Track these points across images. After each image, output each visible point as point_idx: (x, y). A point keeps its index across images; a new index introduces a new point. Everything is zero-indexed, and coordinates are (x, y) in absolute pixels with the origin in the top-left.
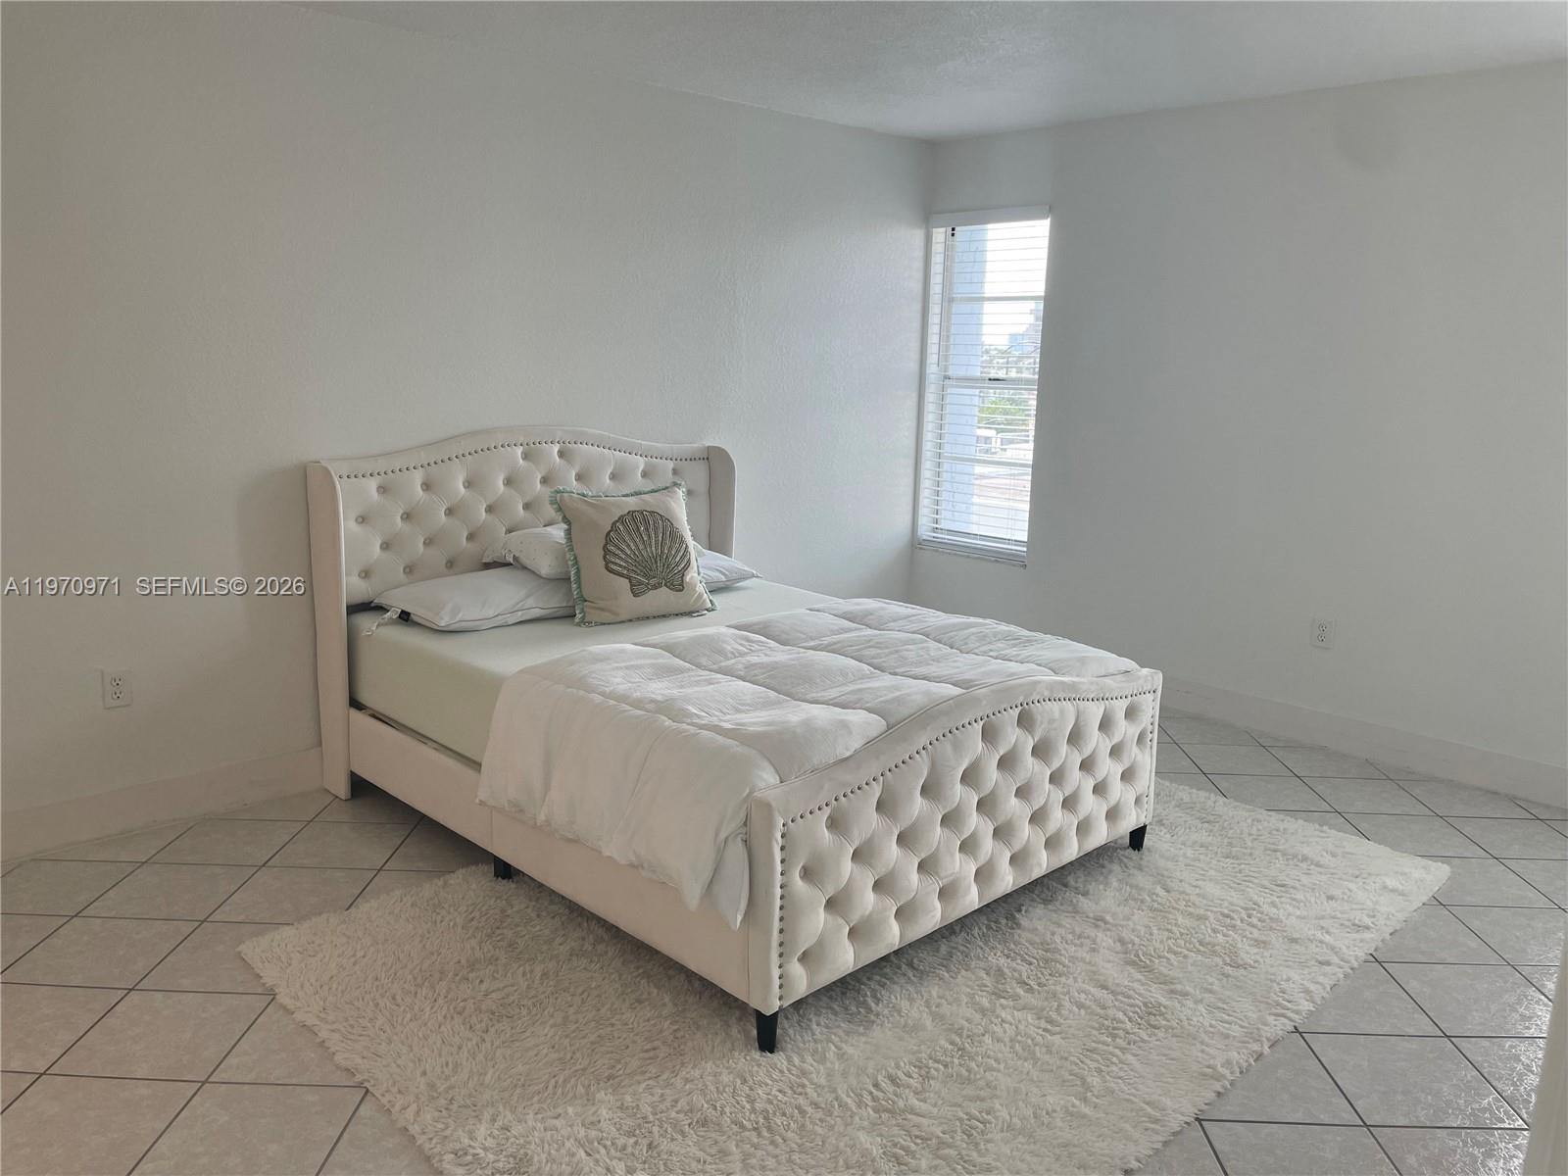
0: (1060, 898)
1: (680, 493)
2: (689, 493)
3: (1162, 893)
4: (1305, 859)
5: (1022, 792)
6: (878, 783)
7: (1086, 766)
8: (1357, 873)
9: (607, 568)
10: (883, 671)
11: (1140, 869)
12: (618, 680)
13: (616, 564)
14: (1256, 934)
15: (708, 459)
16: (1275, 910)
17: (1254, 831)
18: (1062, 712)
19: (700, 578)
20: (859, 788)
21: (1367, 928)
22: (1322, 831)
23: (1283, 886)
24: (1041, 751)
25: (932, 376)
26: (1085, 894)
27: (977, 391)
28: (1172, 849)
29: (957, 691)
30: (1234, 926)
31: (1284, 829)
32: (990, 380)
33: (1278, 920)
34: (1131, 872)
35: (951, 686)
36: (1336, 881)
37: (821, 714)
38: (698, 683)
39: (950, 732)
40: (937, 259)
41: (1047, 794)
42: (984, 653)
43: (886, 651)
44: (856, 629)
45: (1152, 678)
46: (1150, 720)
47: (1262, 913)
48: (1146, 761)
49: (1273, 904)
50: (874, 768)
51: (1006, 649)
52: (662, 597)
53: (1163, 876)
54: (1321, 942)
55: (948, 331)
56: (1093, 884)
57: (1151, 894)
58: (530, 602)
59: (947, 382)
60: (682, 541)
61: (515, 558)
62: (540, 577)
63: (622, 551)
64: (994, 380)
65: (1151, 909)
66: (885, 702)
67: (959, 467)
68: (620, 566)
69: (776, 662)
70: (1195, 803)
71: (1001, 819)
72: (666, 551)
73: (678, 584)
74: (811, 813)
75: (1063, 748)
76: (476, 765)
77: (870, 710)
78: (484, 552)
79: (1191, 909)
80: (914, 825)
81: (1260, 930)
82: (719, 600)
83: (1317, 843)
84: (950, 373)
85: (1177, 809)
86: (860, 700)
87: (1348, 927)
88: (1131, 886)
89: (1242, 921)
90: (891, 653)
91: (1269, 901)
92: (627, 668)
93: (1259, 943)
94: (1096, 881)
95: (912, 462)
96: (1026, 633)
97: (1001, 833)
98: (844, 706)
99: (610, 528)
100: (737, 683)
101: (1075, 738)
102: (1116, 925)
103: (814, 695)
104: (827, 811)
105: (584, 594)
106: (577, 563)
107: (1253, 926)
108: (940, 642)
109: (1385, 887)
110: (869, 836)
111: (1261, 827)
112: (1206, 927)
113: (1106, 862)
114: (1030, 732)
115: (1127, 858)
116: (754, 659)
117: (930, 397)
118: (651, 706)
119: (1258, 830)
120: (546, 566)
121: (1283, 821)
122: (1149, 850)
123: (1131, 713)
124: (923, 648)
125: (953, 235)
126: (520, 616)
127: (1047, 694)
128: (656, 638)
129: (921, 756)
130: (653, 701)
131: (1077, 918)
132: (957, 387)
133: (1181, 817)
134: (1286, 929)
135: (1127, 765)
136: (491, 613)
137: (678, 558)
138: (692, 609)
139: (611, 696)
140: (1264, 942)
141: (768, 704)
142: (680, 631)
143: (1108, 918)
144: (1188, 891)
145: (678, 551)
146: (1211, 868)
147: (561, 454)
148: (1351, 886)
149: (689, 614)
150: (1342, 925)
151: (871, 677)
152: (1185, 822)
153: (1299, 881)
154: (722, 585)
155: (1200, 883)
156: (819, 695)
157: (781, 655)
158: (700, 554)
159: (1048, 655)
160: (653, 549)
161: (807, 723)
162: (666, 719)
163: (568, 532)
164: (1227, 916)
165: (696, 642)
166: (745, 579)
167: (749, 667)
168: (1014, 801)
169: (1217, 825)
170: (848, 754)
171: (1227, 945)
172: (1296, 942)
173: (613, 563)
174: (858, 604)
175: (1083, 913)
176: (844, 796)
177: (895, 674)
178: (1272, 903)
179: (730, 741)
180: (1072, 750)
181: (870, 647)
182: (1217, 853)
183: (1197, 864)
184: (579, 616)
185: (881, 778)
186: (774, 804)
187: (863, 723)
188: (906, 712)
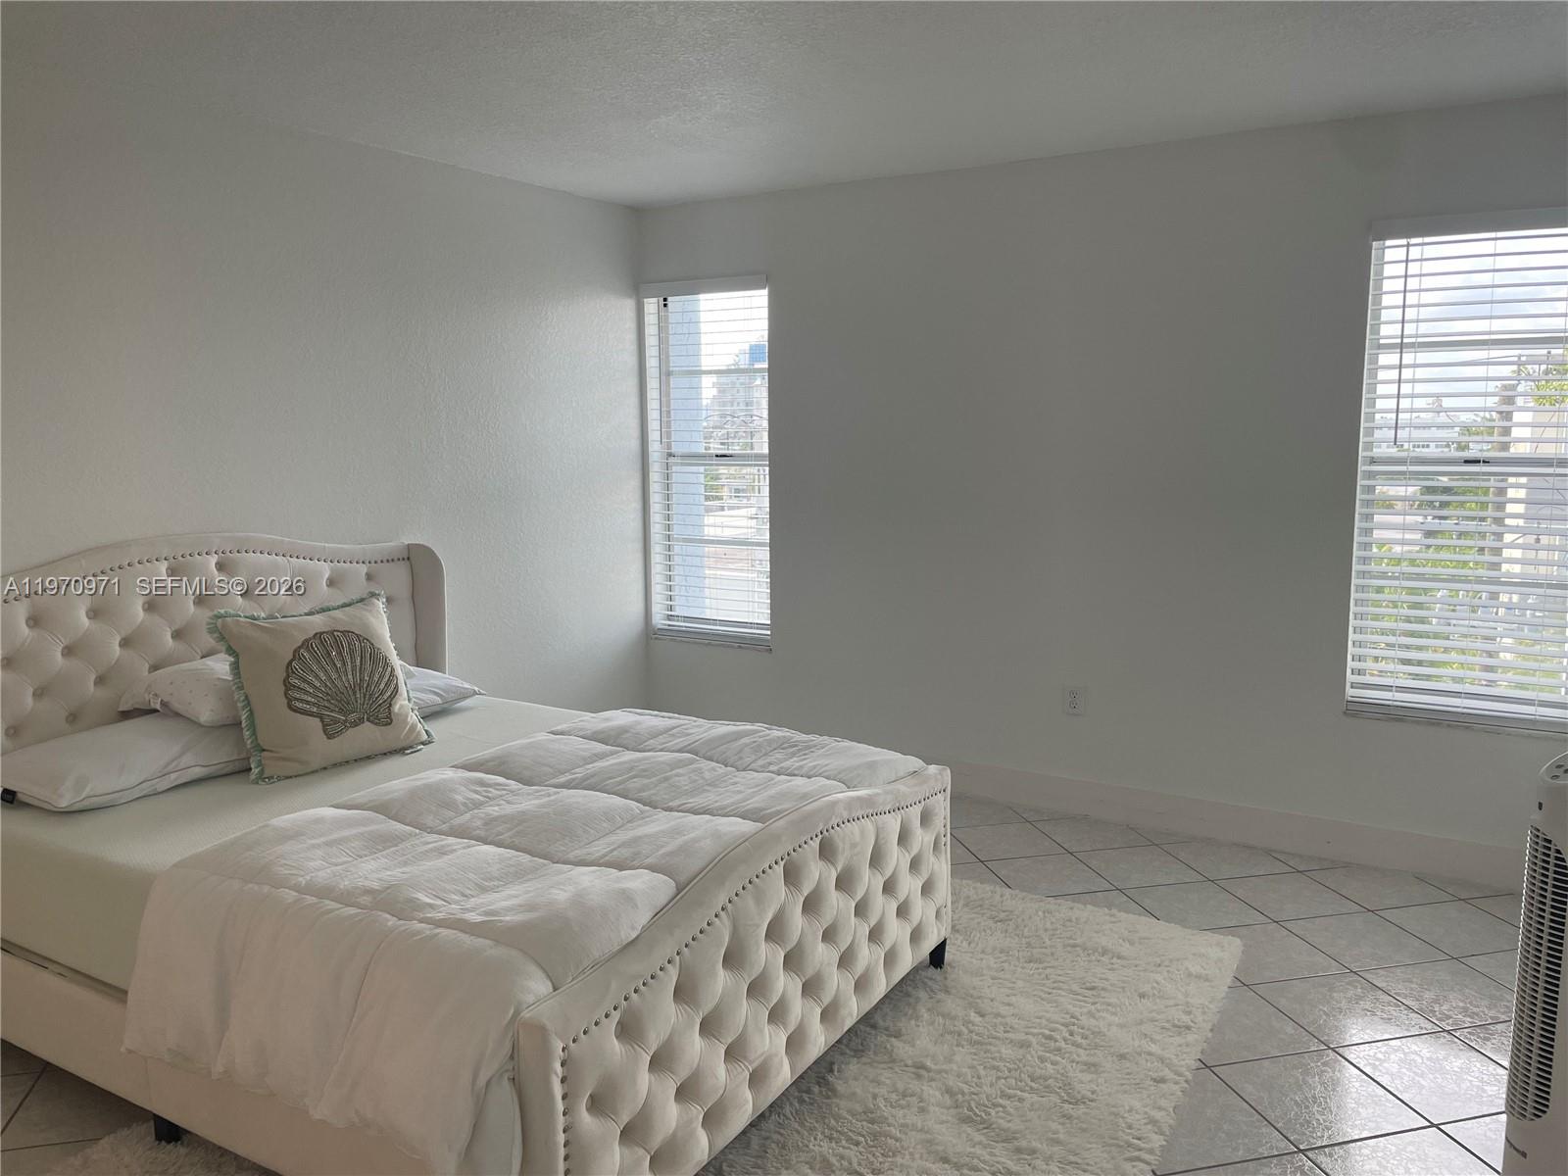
0: (873, 1046)
1: (380, 605)
2: (389, 601)
3: (977, 1019)
4: (1105, 952)
5: (829, 936)
6: (674, 966)
7: (889, 888)
8: (1158, 961)
9: (290, 707)
10: (655, 808)
11: (947, 992)
12: (318, 863)
13: (302, 701)
14: (1083, 1056)
15: (408, 559)
16: (1093, 1022)
17: (1048, 925)
18: (862, 833)
19: (411, 706)
20: (652, 977)
21: (1188, 1028)
22: (1111, 916)
23: (1093, 988)
24: (844, 883)
25: (656, 454)
26: (898, 1035)
27: (702, 469)
28: (974, 960)
29: (748, 827)
30: (1059, 1050)
31: (1077, 919)
32: (717, 456)
33: (1097, 1033)
34: (939, 997)
35: (740, 820)
36: (1142, 974)
37: (590, 880)
38: (426, 855)
39: (750, 882)
40: (651, 330)
41: (855, 930)
42: (763, 769)
43: (654, 779)
44: (612, 753)
45: (939, 776)
46: (943, 821)
47: (1083, 1028)
48: (941, 867)
49: (1091, 1014)
50: (668, 948)
51: (786, 760)
52: (366, 735)
53: (972, 996)
54: (1150, 1054)
55: (669, 406)
56: (903, 1019)
57: (967, 1022)
58: (188, 759)
59: (671, 460)
60: (386, 663)
61: (163, 703)
62: (200, 725)
63: (309, 683)
64: (721, 456)
65: (972, 1043)
66: (671, 854)
67: (691, 549)
68: (308, 702)
69: (523, 813)
70: (982, 899)
71: (810, 972)
72: (367, 678)
73: (383, 716)
74: (596, 1024)
75: (866, 874)
76: (119, 994)
77: (653, 868)
78: (120, 698)
79: (1010, 1035)
80: (717, 1007)
81: (1085, 1049)
82: (437, 728)
83: (1111, 930)
84: (673, 451)
85: (966, 909)
86: (637, 854)
87: (1168, 1029)
88: (943, 1016)
89: (1065, 1040)
90: (660, 782)
91: (1085, 1010)
92: (328, 844)
93: (1092, 1067)
94: (906, 1015)
95: (639, 546)
96: (804, 737)
97: (810, 988)
98: (620, 866)
99: (291, 657)
100: (478, 848)
101: (876, 860)
102: (939, 1072)
103: (578, 852)
104: (616, 1016)
105: (259, 741)
106: (249, 704)
107: (1079, 1046)
108: (710, 759)
109: (1190, 975)
110: (667, 1036)
111: (1054, 920)
112: (1032, 1057)
113: (910, 989)
114: (832, 863)
115: (931, 979)
116: (493, 810)
117: (655, 477)
118: (366, 900)
119: (1052, 923)
120: (206, 711)
121: (1072, 908)
122: (949, 965)
123: (926, 819)
124: (694, 771)
125: (665, 305)
126: (174, 779)
127: (845, 815)
128: (361, 796)
129: (721, 920)
130: (368, 891)
131: (897, 1069)
132: (682, 464)
133: (973, 919)
134: (1112, 1044)
135: (925, 876)
136: (133, 780)
137: (382, 686)
138: (404, 744)
139: (309, 889)
140: (1094, 1065)
141: (519, 875)
142: (394, 779)
143: (929, 1063)
144: (1003, 1012)
145: (381, 677)
146: (1017, 979)
147: (220, 566)
148: (1159, 977)
149: (401, 751)
150: (1163, 1028)
151: (642, 816)
152: (979, 923)
153: (1107, 980)
154: (438, 709)
155: (1013, 999)
156: (585, 851)
157: (528, 801)
158: (409, 675)
159: (835, 763)
160: (350, 677)
161: (579, 901)
162: (388, 916)
163: (236, 667)
164: (1050, 1038)
165: (414, 795)
166: (465, 698)
167: (490, 822)
168: (821, 947)
169: (1011, 923)
170: (634, 935)
171: (1059, 1076)
172: (1125, 1059)
173: (297, 699)
174: (607, 720)
175: (902, 1061)
176: (636, 991)
177: (671, 809)
178: (1089, 1012)
179: (480, 942)
180: (874, 874)
181: (634, 777)
182: (1018, 958)
183: (1001, 975)
184: (255, 771)
185: (678, 957)
186: (549, 1026)
187: (648, 887)
188: (695, 864)
